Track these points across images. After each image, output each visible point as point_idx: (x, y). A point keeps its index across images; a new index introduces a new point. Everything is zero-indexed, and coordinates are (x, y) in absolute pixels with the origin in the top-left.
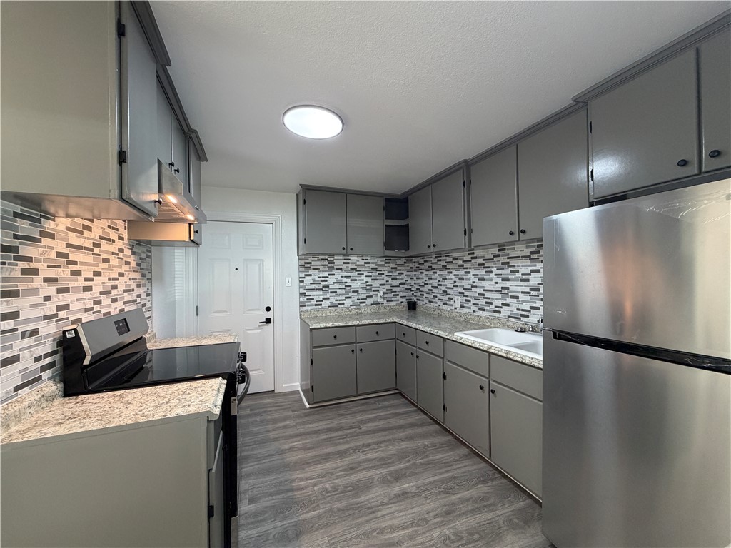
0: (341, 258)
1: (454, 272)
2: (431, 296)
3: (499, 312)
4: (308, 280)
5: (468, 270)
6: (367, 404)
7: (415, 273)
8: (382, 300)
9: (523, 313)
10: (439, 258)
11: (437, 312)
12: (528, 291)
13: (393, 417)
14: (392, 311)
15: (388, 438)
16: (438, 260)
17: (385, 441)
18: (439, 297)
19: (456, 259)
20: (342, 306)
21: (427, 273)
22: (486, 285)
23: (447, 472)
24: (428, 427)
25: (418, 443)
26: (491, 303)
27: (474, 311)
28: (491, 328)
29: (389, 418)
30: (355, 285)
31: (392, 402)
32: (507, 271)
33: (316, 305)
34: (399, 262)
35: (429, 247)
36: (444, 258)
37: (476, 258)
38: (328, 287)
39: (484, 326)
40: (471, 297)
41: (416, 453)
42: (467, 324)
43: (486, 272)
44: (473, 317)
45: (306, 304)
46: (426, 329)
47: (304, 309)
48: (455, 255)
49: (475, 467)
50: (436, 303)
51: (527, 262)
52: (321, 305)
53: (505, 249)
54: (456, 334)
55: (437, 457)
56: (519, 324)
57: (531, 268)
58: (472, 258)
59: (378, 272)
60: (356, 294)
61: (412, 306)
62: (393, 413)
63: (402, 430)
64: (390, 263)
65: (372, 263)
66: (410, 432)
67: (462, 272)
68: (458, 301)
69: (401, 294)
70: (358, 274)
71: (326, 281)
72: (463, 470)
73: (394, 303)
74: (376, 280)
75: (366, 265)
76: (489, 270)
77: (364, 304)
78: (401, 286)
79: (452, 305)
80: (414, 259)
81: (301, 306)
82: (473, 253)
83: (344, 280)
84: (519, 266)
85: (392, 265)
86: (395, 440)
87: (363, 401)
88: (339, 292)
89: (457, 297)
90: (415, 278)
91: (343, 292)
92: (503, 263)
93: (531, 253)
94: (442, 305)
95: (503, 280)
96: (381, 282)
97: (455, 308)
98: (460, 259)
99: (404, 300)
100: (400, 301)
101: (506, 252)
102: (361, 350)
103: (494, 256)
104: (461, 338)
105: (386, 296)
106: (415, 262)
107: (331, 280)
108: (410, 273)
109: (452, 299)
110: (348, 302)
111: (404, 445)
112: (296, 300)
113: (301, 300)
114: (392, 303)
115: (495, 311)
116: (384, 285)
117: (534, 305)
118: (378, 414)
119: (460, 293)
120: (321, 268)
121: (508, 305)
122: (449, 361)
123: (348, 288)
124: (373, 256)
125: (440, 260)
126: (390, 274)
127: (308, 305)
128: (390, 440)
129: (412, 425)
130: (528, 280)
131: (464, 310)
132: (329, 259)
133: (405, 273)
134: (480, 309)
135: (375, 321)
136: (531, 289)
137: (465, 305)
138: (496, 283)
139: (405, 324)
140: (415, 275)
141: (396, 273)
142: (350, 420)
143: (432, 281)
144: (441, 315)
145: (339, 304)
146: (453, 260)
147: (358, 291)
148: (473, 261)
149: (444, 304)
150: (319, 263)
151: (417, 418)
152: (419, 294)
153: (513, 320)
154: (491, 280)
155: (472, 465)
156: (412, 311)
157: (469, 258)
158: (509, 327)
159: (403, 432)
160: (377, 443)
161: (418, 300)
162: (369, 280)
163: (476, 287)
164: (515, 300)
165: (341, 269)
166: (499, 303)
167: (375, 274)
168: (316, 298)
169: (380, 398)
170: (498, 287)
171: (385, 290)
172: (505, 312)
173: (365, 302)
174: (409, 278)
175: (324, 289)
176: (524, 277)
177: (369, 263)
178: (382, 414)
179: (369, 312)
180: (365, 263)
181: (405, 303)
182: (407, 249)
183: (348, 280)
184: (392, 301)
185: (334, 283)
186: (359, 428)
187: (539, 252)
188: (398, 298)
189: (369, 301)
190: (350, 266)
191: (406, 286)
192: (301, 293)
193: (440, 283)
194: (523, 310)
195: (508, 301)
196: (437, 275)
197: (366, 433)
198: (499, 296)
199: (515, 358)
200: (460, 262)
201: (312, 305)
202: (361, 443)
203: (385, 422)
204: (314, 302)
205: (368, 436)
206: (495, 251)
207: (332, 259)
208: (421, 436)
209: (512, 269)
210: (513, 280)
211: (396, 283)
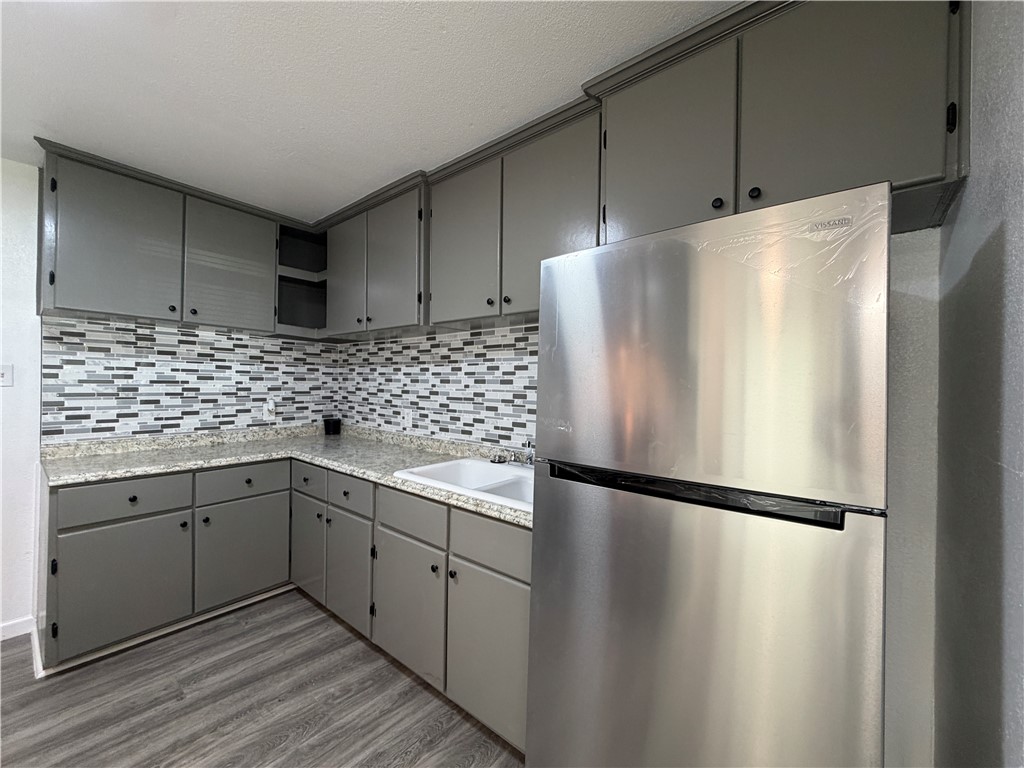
0: (176, 331)
1: (405, 369)
2: (366, 409)
3: (470, 433)
4: (70, 374)
5: (426, 366)
6: (216, 629)
7: (339, 370)
8: (272, 418)
9: (503, 433)
10: (381, 346)
11: (375, 436)
12: (511, 398)
13: (270, 648)
14: (294, 437)
15: (247, 703)
16: (380, 349)
17: (238, 715)
18: (379, 410)
19: (408, 348)
20: (173, 430)
21: (360, 370)
22: (452, 390)
23: (365, 747)
24: (342, 651)
25: (316, 694)
26: (458, 419)
27: (433, 433)
28: (457, 458)
29: (263, 652)
30: (206, 387)
31: (277, 612)
32: (482, 368)
33: (94, 430)
34: (310, 349)
35: (359, 321)
36: (389, 345)
37: (437, 346)
38: (136, 390)
39: (446, 457)
40: (428, 409)
41: (305, 722)
42: (421, 455)
43: (453, 369)
44: (430, 443)
45: (64, 427)
46: (346, 468)
47: (57, 439)
48: (406, 341)
49: (419, 715)
50: (374, 420)
51: (511, 354)
52: (112, 429)
53: (479, 334)
54: (396, 474)
55: (350, 717)
56: (497, 450)
57: (516, 363)
58: (433, 346)
59: (265, 365)
60: (211, 405)
61: (333, 427)
62: (272, 638)
63: (285, 673)
64: (291, 349)
65: (253, 347)
66: (302, 672)
67: (416, 369)
68: (409, 416)
69: (312, 407)
70: (217, 367)
71: (131, 377)
72: (398, 729)
73: (299, 423)
74: (262, 379)
75: (237, 350)
76: (457, 365)
77: (230, 426)
78: (313, 392)
79: (398, 424)
80: (340, 347)
81: (45, 433)
82: (434, 339)
83: (181, 376)
84: (499, 360)
85: (295, 354)
86: (261, 704)
87: (206, 626)
88: (165, 401)
89: (406, 410)
90: (340, 379)
91: (178, 401)
92: (477, 356)
93: (517, 340)
94: (383, 424)
95: (476, 382)
96: (270, 384)
97: (404, 429)
98: (414, 348)
99: (319, 417)
100: (310, 419)
101: (483, 338)
102: (206, 520)
103: (466, 344)
104: (404, 482)
105: (280, 409)
106: (341, 352)
107: (143, 376)
108: (331, 370)
109: (399, 413)
110: (190, 423)
111: (281, 711)
112: (32, 419)
113: (49, 418)
114: (293, 424)
115: (464, 432)
116: (279, 389)
117: (519, 420)
118: (236, 650)
119: (412, 403)
120: (116, 349)
121: (482, 421)
122: (383, 525)
123: (192, 394)
124: (255, 334)
125: (382, 349)
126: (292, 369)
127: (69, 432)
128: (250, 708)
129: (311, 655)
130: (511, 382)
131: (418, 432)
132: (140, 331)
133: (323, 369)
134: (441, 430)
135: (245, 459)
136: (515, 396)
137: (419, 423)
138: (467, 386)
139: (308, 460)
140: (341, 374)
141: (304, 369)
142: (157, 684)
143: (368, 383)
144: (381, 441)
145: (164, 426)
146: (404, 348)
147: (216, 401)
148: (434, 351)
149: (386, 422)
150: (109, 337)
151: (322, 636)
152: (346, 407)
153: (488, 444)
154: (460, 382)
155: (414, 713)
156: (332, 437)
157: (426, 345)
158: (484, 456)
159: (287, 677)
160: (213, 729)
161: (345, 416)
162: (245, 379)
163: (436, 393)
164: (492, 414)
165: (174, 353)
166: (469, 419)
167: (258, 368)
168: (96, 415)
169: (253, 609)
170: (469, 394)
171: (279, 400)
172: (479, 431)
173: (233, 422)
174: (329, 379)
175: (122, 394)
176: (506, 377)
177: (246, 346)
178: (248, 645)
179: (242, 440)
180: (235, 346)
181: (321, 423)
182: (322, 325)
183: (192, 379)
184: (293, 419)
185: (152, 382)
186: (179, 696)
187: (526, 339)
188: (306, 413)
189: (243, 420)
190: (198, 349)
191: (323, 393)
192: (45, 404)
193: (381, 387)
194: (503, 429)
195: (483, 414)
196: (376, 374)
197: (194, 706)
198: (470, 407)
199: (489, 513)
200: (414, 353)
201: (85, 431)
202: (171, 740)
203: (249, 663)
204: (90, 424)
205: (195, 715)
206: (466, 335)
207: (147, 332)
208: (324, 677)
209: (489, 364)
210: (490, 382)
211: (304, 386)
